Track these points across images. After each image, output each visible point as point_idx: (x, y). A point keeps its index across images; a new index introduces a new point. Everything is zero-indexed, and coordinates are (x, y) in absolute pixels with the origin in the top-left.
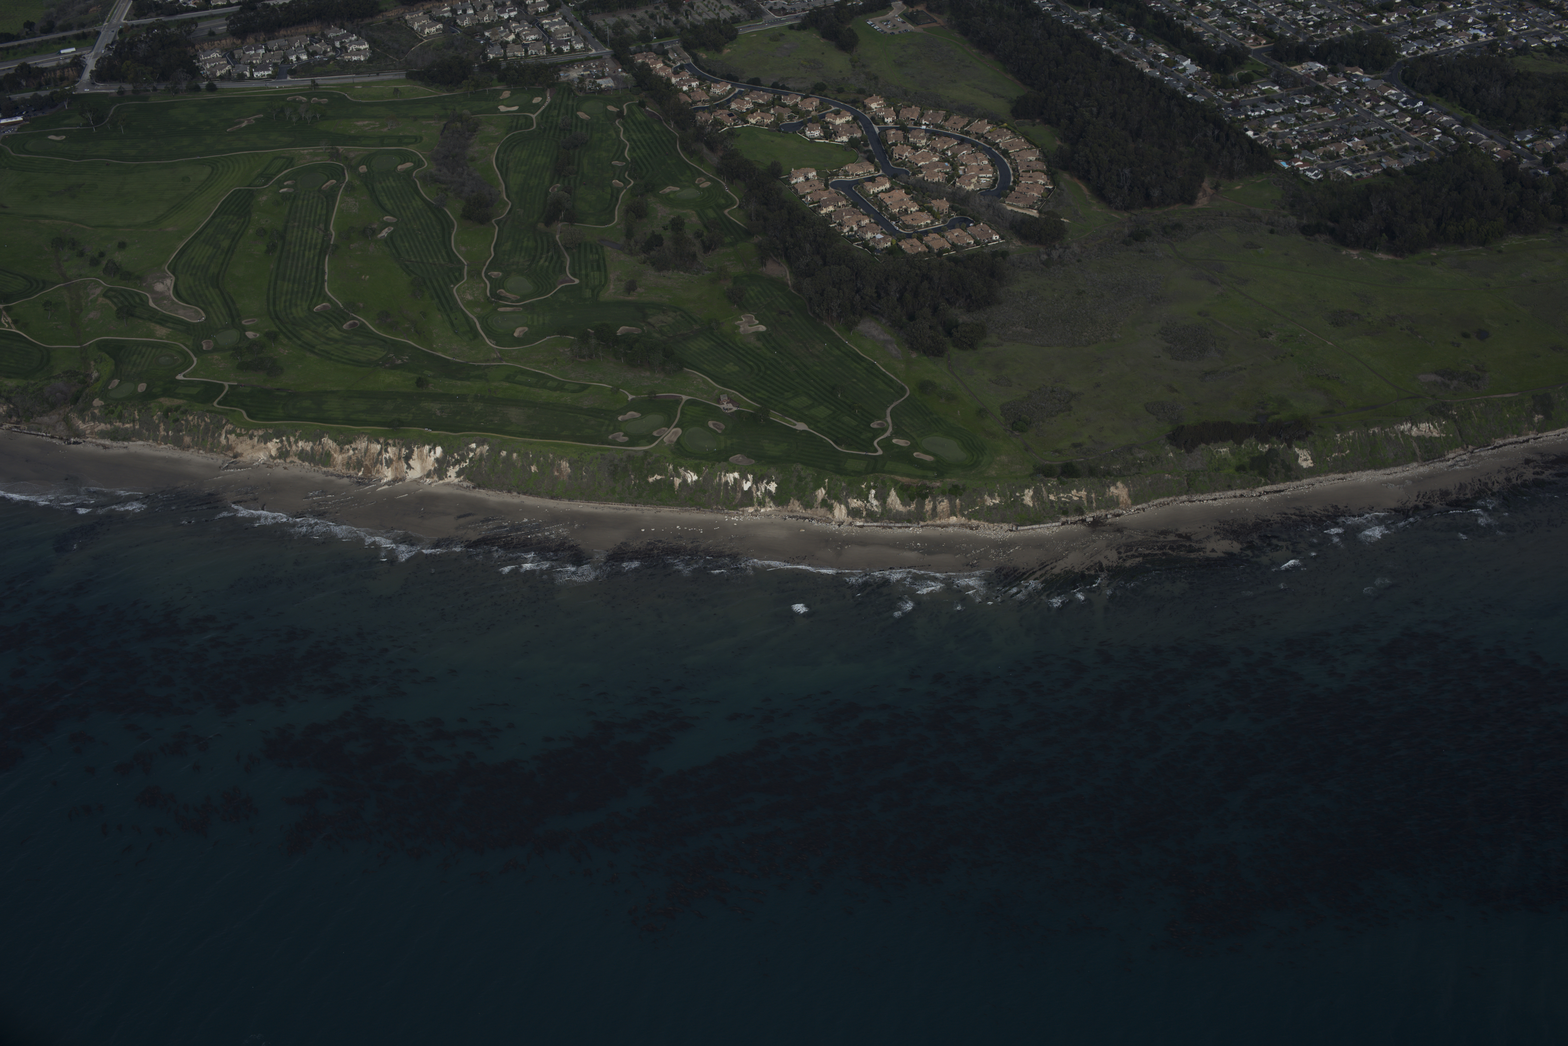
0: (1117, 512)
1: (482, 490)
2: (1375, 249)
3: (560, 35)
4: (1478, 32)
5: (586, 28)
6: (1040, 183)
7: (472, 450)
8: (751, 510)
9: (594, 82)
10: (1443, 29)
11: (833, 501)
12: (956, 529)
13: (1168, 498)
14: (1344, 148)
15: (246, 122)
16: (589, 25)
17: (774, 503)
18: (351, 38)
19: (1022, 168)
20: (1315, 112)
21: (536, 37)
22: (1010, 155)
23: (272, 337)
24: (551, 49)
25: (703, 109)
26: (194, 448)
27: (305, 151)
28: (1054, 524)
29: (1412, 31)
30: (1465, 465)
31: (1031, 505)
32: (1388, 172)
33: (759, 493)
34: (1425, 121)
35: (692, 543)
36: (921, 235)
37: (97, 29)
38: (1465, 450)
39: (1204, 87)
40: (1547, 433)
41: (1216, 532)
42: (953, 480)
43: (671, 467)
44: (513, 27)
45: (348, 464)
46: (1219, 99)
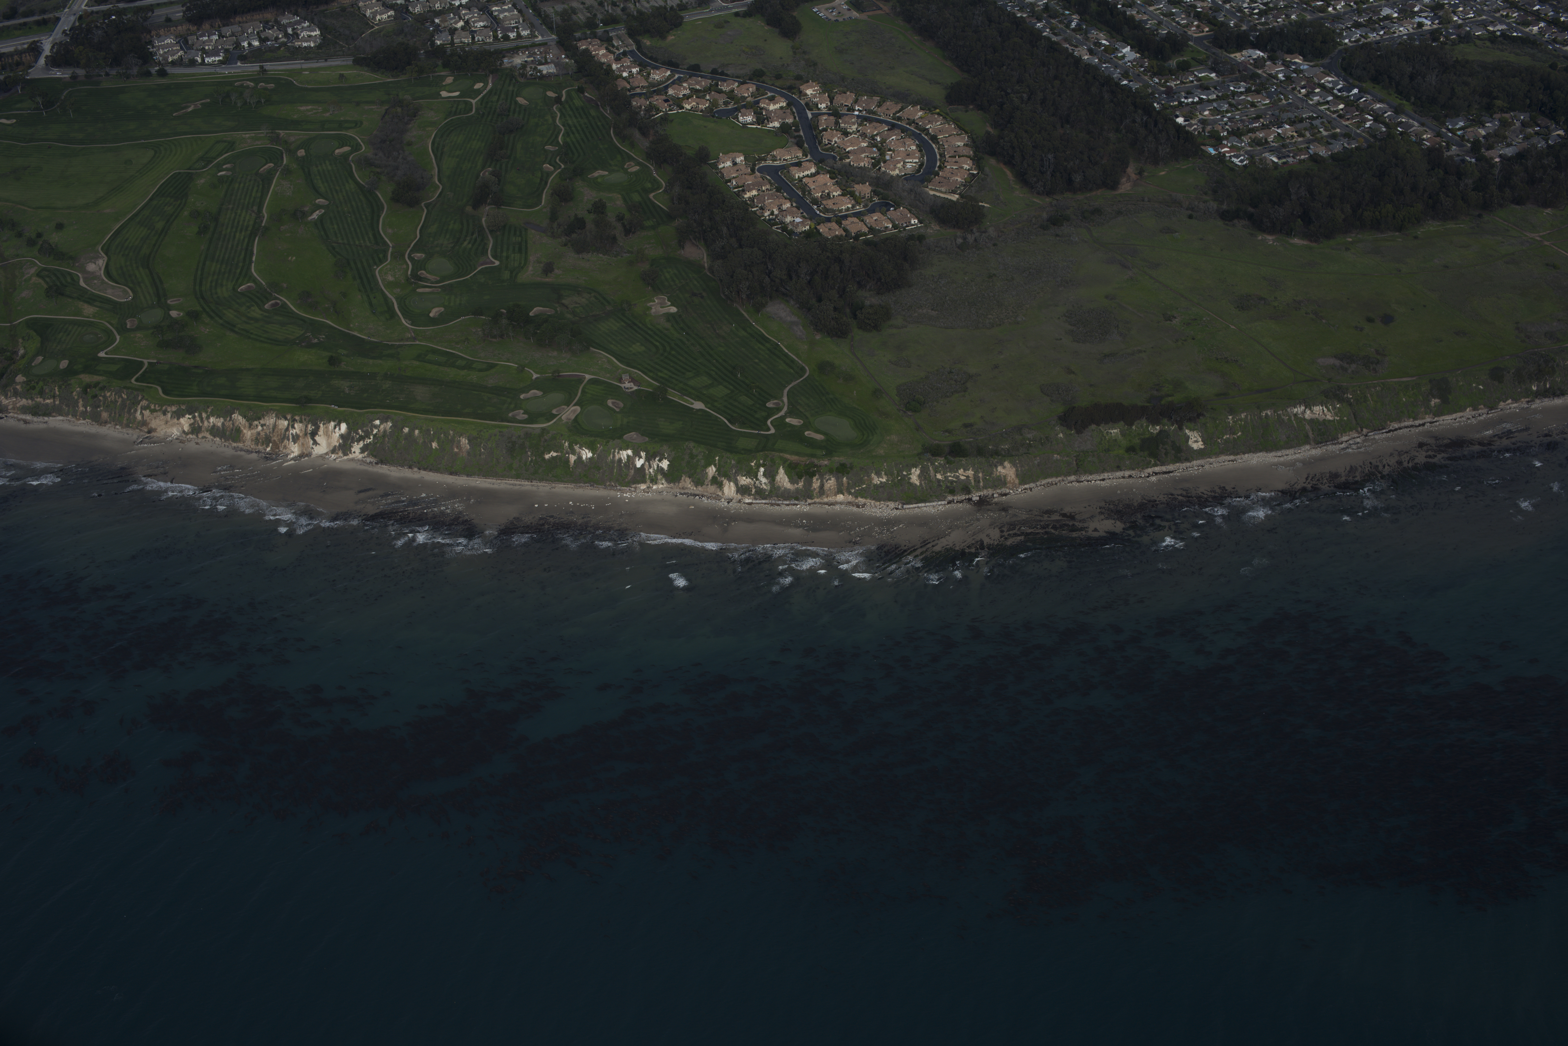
0: (1004, 492)
1: (384, 466)
2: (1291, 234)
3: (508, 22)
4: (1424, 20)
5: (534, 15)
6: (965, 168)
7: (376, 427)
8: (643, 487)
9: (535, 68)
10: (1388, 18)
11: (723, 479)
12: (843, 507)
13: (1057, 478)
14: (1274, 135)
15: (193, 106)
16: (538, 12)
17: (666, 481)
18: (303, 24)
19: (948, 153)
20: (1249, 99)
21: (484, 23)
22: (939, 140)
23: (194, 316)
24: (498, 36)
25: (640, 95)
26: (111, 423)
27: (247, 135)
28: (940, 503)
29: (1357, 19)
30: (1358, 448)
31: (918, 484)
32: (1315, 159)
33: (651, 470)
34: (1358, 108)
35: (583, 518)
36: (839, 219)
37: (57, 15)
38: (1359, 433)
39: (1141, 74)
40: (1443, 417)
41: (1101, 512)
42: (841, 459)
43: (567, 444)
44: (463, 14)
45: (257, 440)
46: (1155, 86)
